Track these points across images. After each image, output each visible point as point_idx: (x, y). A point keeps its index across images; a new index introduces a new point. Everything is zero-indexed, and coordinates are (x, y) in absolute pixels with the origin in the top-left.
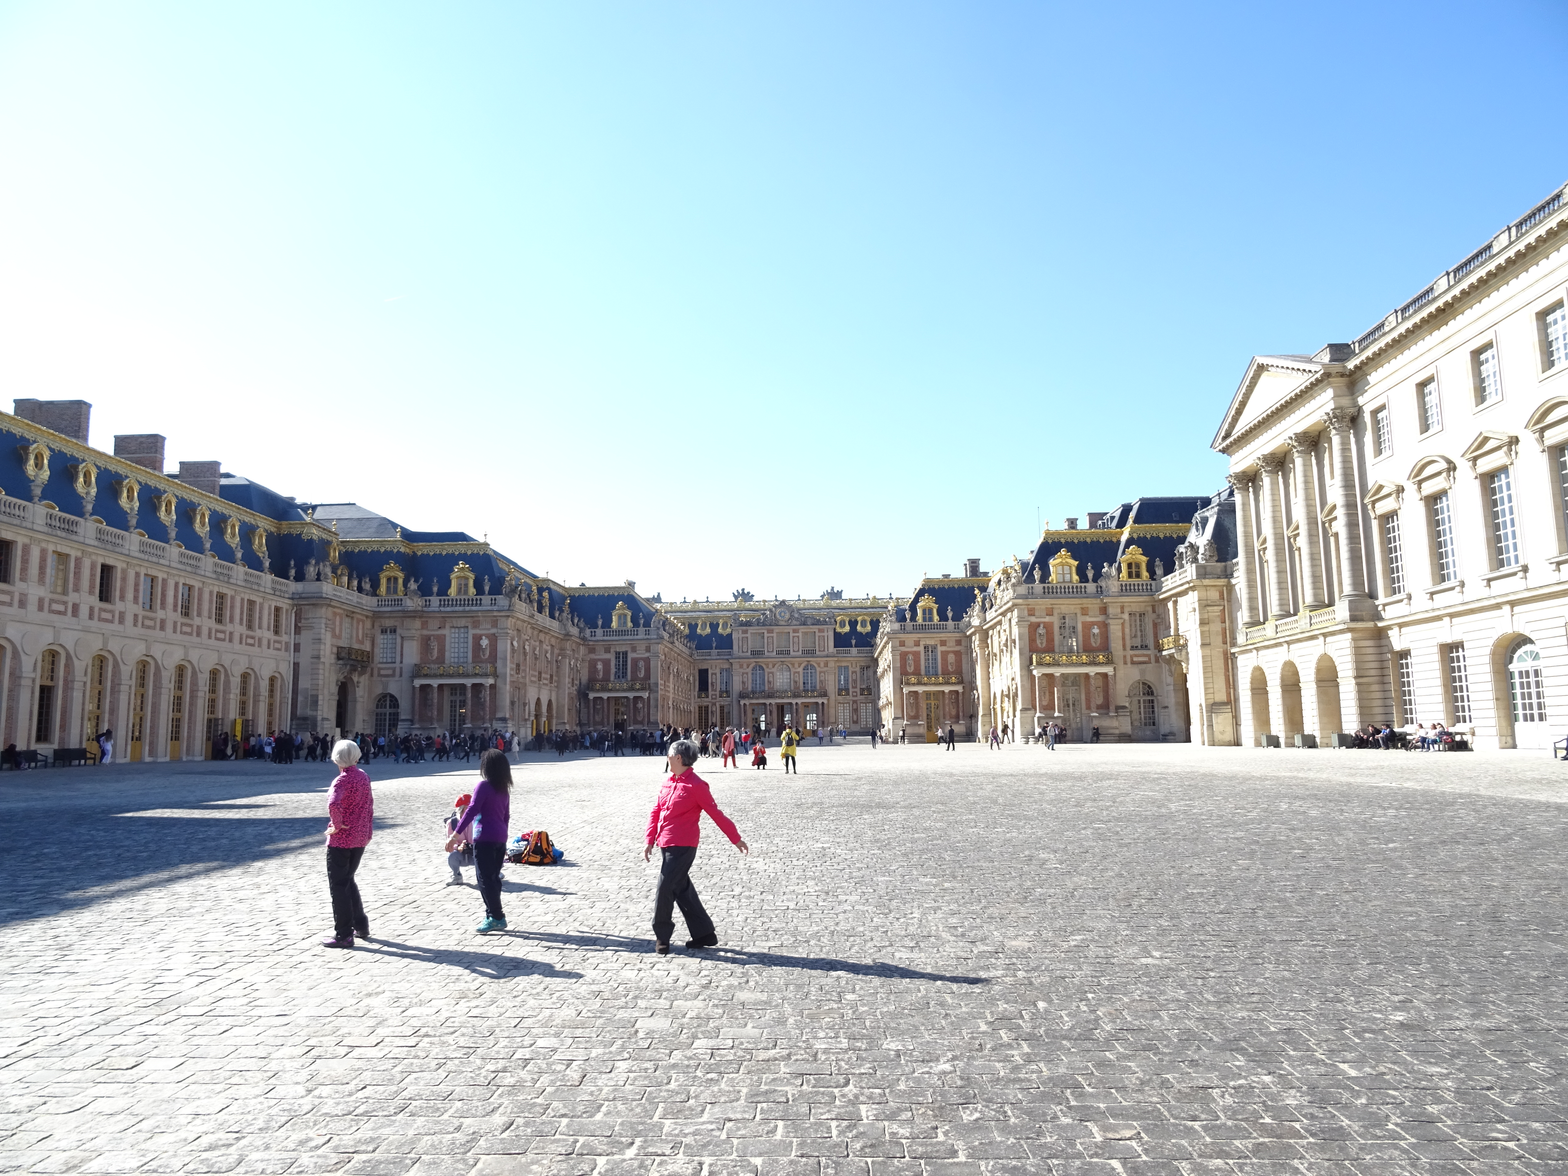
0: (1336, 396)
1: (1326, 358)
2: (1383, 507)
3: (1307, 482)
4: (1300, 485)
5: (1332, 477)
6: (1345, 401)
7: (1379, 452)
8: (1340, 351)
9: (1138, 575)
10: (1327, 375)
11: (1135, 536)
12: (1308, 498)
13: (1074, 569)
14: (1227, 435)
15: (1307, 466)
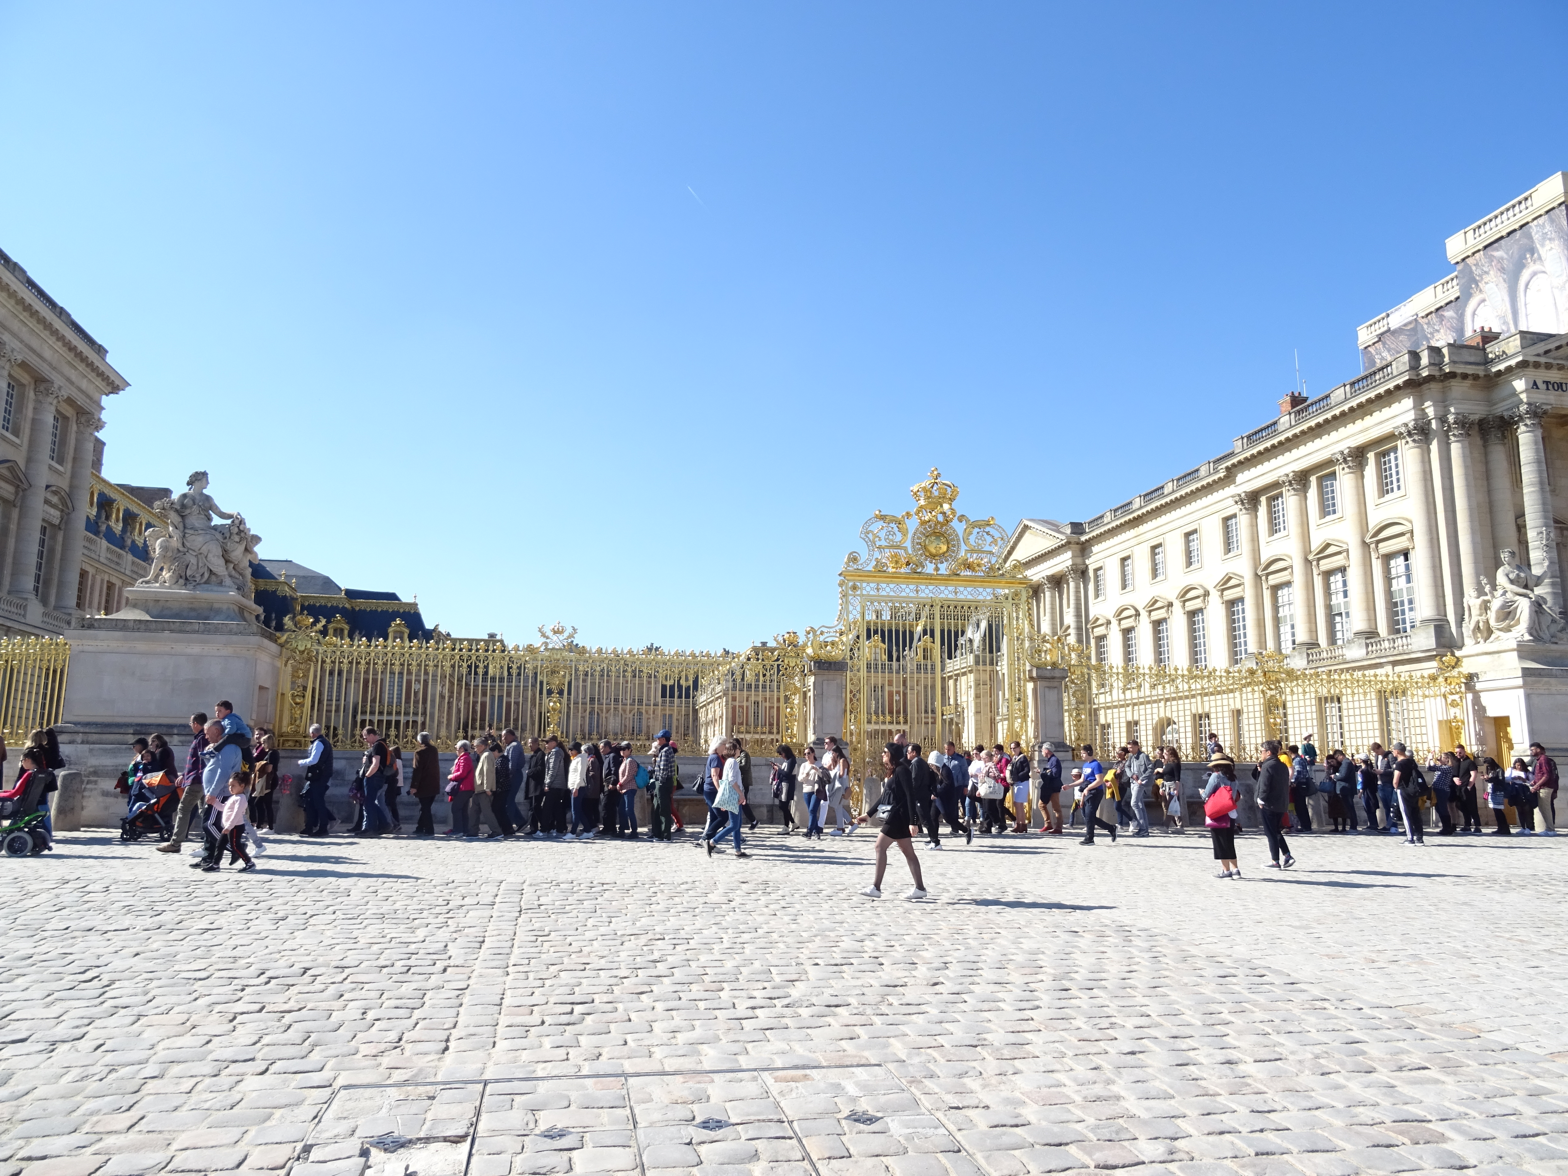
0: (1073, 557)
1: (1068, 531)
2: (1099, 631)
3: (1053, 608)
4: (1048, 610)
5: (1069, 607)
6: (1079, 560)
7: (1097, 596)
8: (1077, 528)
10: (1069, 543)
12: (1053, 619)
13: (883, 651)
15: (1053, 597)
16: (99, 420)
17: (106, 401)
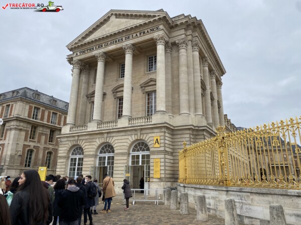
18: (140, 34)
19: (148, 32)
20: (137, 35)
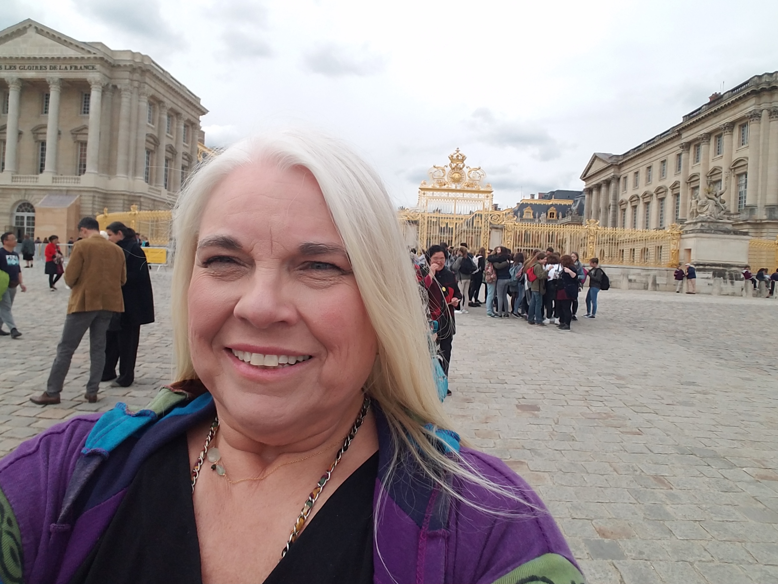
0: (614, 172)
2: (623, 207)
3: (605, 195)
5: (611, 195)
6: (617, 173)
7: (623, 190)
8: (617, 158)
9: (553, 217)
10: (613, 164)
11: (554, 204)
12: (604, 200)
13: (532, 214)
14: (585, 176)
15: (605, 190)
16: (199, 126)
17: (201, 118)
18: (71, 68)
19: (81, 67)
20: (66, 68)
